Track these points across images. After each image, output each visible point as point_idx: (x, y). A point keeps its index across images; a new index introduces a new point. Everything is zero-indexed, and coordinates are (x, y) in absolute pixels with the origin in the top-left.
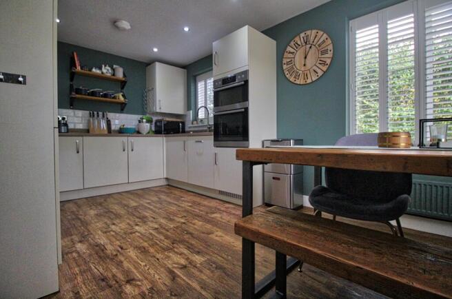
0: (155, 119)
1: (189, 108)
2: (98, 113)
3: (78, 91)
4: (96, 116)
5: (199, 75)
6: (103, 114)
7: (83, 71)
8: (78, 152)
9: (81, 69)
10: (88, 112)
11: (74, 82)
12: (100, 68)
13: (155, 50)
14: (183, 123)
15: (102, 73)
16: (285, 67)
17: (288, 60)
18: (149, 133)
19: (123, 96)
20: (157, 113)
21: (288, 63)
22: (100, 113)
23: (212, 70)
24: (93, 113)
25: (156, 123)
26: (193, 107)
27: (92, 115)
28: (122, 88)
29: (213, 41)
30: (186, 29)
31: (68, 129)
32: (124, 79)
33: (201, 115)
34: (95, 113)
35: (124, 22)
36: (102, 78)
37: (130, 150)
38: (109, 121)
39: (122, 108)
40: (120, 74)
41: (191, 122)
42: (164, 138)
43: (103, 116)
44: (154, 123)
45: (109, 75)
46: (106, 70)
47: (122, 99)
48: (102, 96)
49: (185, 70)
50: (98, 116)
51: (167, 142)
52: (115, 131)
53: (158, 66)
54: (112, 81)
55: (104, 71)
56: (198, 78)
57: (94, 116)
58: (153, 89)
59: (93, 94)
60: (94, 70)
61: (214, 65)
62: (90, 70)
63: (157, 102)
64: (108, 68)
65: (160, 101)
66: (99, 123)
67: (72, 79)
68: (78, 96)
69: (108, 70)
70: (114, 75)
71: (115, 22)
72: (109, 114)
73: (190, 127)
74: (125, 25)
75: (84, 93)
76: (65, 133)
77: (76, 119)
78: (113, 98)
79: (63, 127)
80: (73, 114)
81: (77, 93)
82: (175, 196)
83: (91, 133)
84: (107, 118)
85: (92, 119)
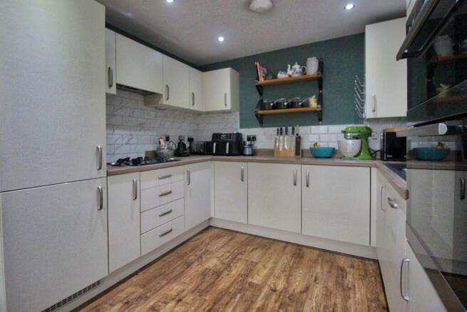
2: (286, 129)
3: (263, 106)
4: (284, 132)
6: (293, 129)
7: (266, 81)
8: (243, 181)
9: (265, 79)
10: (276, 129)
11: (263, 95)
12: (285, 70)
15: (289, 76)
22: (290, 128)
24: (281, 129)
27: (280, 133)
31: (253, 150)
34: (284, 128)
37: (304, 185)
38: (299, 137)
39: (319, 117)
40: (313, 69)
42: (374, 170)
43: (293, 133)
45: (298, 75)
46: (294, 71)
50: (287, 132)
55: (290, 72)
59: (278, 106)
60: (279, 75)
62: (275, 77)
64: (297, 67)
67: (261, 93)
71: (248, 5)
72: (300, 128)
75: (267, 108)
76: (249, 155)
77: (265, 137)
78: (302, 106)
79: (247, 149)
80: (262, 132)
81: (262, 109)
82: (335, 305)
83: (275, 155)
84: (297, 135)
85: (278, 137)
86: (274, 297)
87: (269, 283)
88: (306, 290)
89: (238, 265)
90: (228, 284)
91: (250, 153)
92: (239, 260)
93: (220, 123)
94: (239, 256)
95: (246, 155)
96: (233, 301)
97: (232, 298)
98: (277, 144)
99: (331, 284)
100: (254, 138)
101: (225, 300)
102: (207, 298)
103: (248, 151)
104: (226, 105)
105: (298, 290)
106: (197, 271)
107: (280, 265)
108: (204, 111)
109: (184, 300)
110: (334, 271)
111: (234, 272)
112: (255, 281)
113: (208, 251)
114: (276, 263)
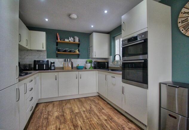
0: (93, 60)
1: (110, 55)
2: (68, 60)
3: (59, 50)
4: (67, 61)
5: (116, 36)
6: (70, 60)
7: (61, 41)
8: (56, 80)
9: (60, 40)
10: (63, 59)
11: (58, 46)
12: (68, 39)
13: (92, 26)
14: (108, 63)
15: (69, 41)
16: (180, 25)
17: (183, 19)
18: (90, 68)
19: (79, 51)
20: (94, 58)
21: (182, 22)
22: (69, 60)
23: (121, 34)
24: (66, 60)
25: (94, 63)
26: (113, 54)
27: (65, 61)
28: (79, 47)
29: (122, 16)
30: (106, 12)
31: (55, 68)
32: (78, 43)
33: (117, 58)
34: (67, 59)
35: (74, 15)
36: (69, 44)
37: (79, 78)
38: (72, 63)
39: (78, 56)
40: (77, 41)
41: (112, 62)
42: (97, 71)
44: (93, 63)
45: (72, 41)
46: (71, 40)
47: (77, 52)
48: (69, 52)
49: (109, 35)
50: (68, 61)
51: (98, 73)
52: (75, 67)
53: (94, 34)
54: (73, 44)
55: (70, 40)
56: (116, 38)
57: (66, 61)
58: (92, 46)
59: (65, 51)
60: (66, 40)
61: (122, 30)
62: (64, 40)
63: (94, 53)
64: (72, 38)
65: (95, 52)
66: (68, 64)
67: (57, 45)
68: (59, 53)
69: (72, 39)
70: (74, 41)
71: (70, 15)
72: (72, 59)
73: (111, 65)
74: (74, 16)
75: (61, 51)
76: (53, 70)
77: (59, 62)
78: (74, 52)
79: (53, 67)
80: (57, 61)
81: (58, 52)
82: (99, 107)
83: (64, 69)
84: (72, 62)
85: (65, 62)
86: (86, 113)
87: (81, 110)
88: (91, 108)
89: (66, 110)
90: (70, 116)
91: (54, 69)
92: (65, 109)
93: (35, 55)
94: (63, 108)
95: (52, 70)
96: (77, 119)
97: (76, 119)
98: (65, 65)
99: (94, 104)
100: (54, 63)
101: (74, 120)
102: (68, 123)
103: (53, 68)
104: (43, 48)
105: (89, 108)
106: (54, 118)
107: (79, 105)
108: (30, 49)
109: (61, 128)
110: (92, 101)
111: (67, 113)
112: (77, 112)
113: (49, 111)
114: (77, 105)
